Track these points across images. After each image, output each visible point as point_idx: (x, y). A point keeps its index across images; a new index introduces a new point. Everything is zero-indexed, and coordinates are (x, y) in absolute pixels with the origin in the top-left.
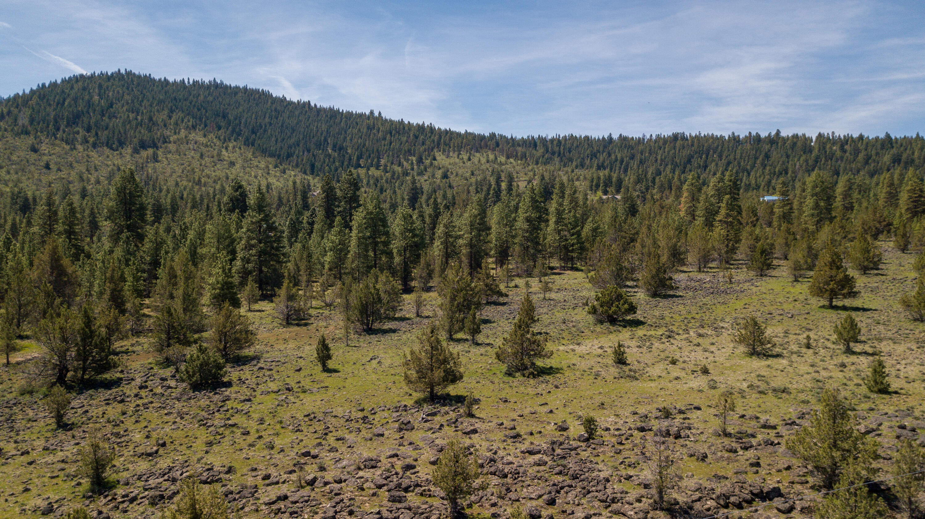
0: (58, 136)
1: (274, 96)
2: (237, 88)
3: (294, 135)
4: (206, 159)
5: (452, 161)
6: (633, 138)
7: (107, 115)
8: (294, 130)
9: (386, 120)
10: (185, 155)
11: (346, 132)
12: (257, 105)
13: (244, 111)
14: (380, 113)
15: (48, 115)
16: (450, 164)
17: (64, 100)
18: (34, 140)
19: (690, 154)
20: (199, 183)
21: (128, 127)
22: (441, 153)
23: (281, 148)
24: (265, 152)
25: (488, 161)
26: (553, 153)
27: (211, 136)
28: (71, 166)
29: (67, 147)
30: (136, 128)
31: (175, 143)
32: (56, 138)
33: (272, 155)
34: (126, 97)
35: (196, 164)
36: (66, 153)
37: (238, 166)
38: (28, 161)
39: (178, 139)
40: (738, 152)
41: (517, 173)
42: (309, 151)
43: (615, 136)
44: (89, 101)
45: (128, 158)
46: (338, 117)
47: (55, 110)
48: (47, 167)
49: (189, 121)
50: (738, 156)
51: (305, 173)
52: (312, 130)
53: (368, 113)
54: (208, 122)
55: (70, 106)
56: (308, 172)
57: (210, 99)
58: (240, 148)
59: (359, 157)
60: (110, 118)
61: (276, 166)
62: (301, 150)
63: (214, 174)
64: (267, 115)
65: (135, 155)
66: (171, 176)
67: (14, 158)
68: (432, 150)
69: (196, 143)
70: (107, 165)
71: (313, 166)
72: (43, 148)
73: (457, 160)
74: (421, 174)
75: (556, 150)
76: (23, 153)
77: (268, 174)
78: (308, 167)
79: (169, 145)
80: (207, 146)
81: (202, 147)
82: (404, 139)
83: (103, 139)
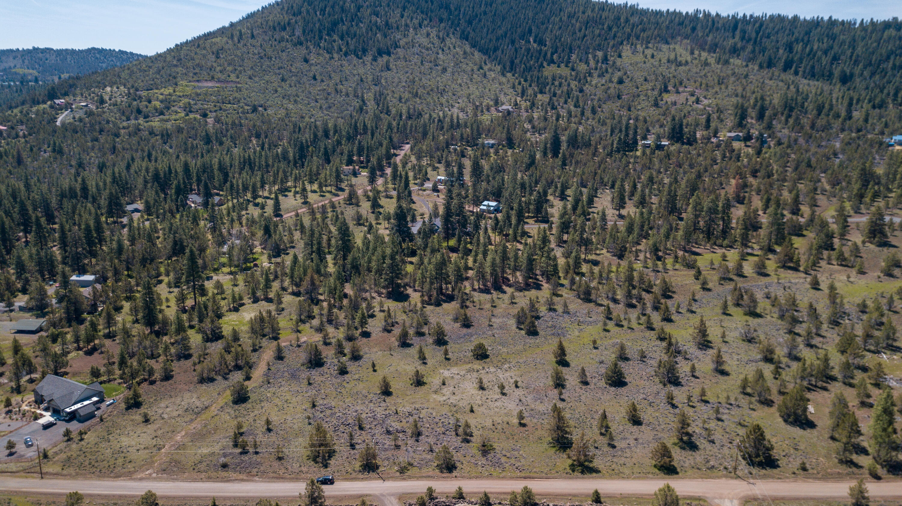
0: (321, 45)
3: (504, 24)
4: (426, 64)
5: (635, 58)
6: (842, 21)
7: (355, 21)
8: (504, 19)
10: (410, 61)
11: (548, 22)
15: (315, 24)
16: (631, 64)
17: (325, 7)
18: (305, 50)
20: (416, 95)
21: (370, 33)
22: (628, 47)
23: (491, 40)
24: (475, 46)
26: (749, 40)
27: (433, 33)
28: (330, 77)
29: (327, 56)
30: (376, 34)
31: (403, 47)
32: (320, 47)
33: (481, 49)
35: (416, 71)
36: (327, 63)
37: (449, 71)
38: (302, 72)
39: (406, 43)
42: (513, 43)
43: (825, 18)
44: (343, 7)
45: (369, 66)
48: (315, 78)
49: (417, 18)
51: (503, 73)
52: (520, 18)
54: (433, 15)
55: (329, 14)
56: (506, 72)
58: (455, 46)
59: (552, 54)
60: (357, 24)
61: (480, 68)
62: (507, 42)
63: (429, 83)
65: (374, 63)
66: (397, 85)
67: (293, 70)
68: (621, 44)
69: (419, 46)
70: (354, 75)
71: (513, 62)
72: (312, 58)
73: (640, 58)
74: (601, 75)
75: (754, 35)
76: (299, 64)
77: (471, 80)
78: (508, 64)
79: (399, 50)
80: (427, 49)
81: (423, 51)
82: (597, 32)
83: (352, 47)
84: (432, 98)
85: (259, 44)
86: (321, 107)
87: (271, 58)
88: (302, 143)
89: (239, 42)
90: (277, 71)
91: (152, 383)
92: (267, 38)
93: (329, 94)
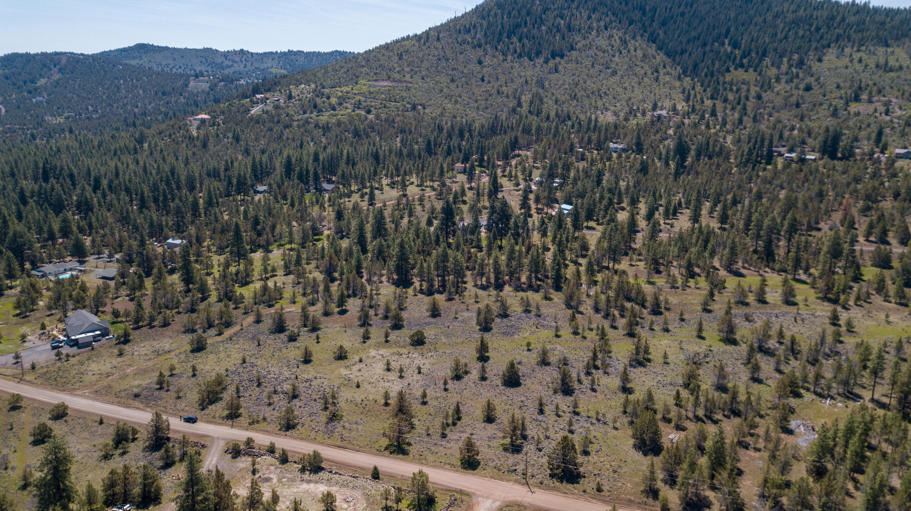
0: (499, 47)
4: (596, 67)
5: (838, 63)
10: (581, 63)
16: (830, 69)
18: (482, 53)
24: (662, 47)
28: (497, 78)
29: (501, 58)
31: (579, 50)
32: (497, 49)
33: (667, 51)
35: (584, 73)
36: (499, 65)
37: (619, 74)
38: (473, 74)
39: (584, 46)
44: (529, 10)
45: (538, 68)
48: (483, 80)
52: (720, 19)
58: (637, 49)
61: (656, 71)
65: (545, 65)
66: (560, 88)
67: (465, 71)
68: (826, 47)
69: (597, 48)
70: (521, 77)
71: (694, 67)
72: (487, 60)
73: (846, 61)
74: (789, 81)
76: (472, 66)
77: (640, 84)
78: (691, 68)
79: (573, 52)
80: (604, 52)
81: (598, 53)
82: (801, 33)
83: (527, 50)
84: (590, 101)
85: (441, 47)
86: (478, 108)
87: (448, 59)
89: (425, 42)
91: (152, 327)
93: (490, 95)
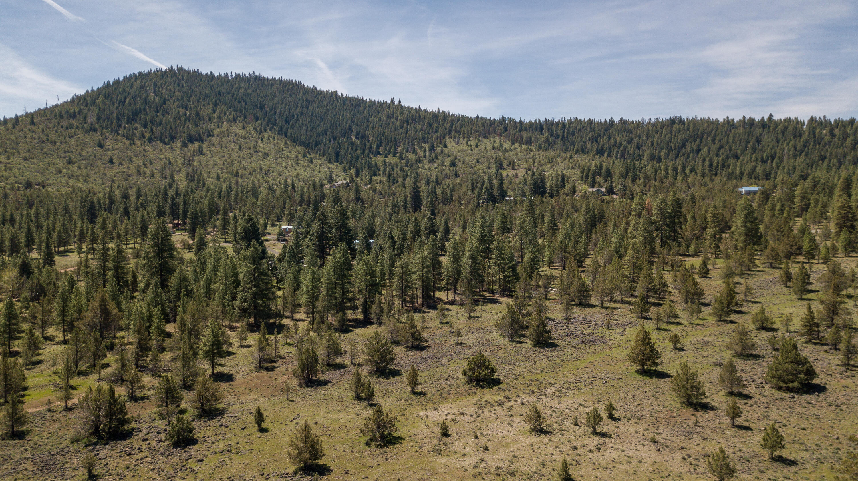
0: (120, 132)
1: (306, 86)
2: (273, 79)
3: (323, 123)
4: (244, 150)
5: (461, 148)
6: (633, 121)
7: (161, 112)
8: (322, 119)
9: (405, 108)
10: (226, 147)
11: (368, 121)
12: (290, 96)
13: (279, 102)
14: (400, 101)
15: (112, 113)
16: (459, 152)
17: (125, 98)
18: (100, 137)
19: (685, 138)
20: (237, 175)
21: (178, 122)
22: (451, 140)
23: (311, 136)
24: (295, 141)
25: (494, 148)
26: (557, 137)
27: (250, 127)
28: (131, 160)
29: (128, 142)
30: (185, 123)
31: (218, 136)
32: (118, 134)
33: (302, 144)
34: (178, 94)
35: (234, 155)
36: (127, 148)
37: (271, 156)
38: (95, 157)
39: (221, 133)
40: (731, 135)
41: (519, 160)
42: (335, 139)
43: (617, 120)
44: (145, 100)
45: (178, 151)
46: (362, 105)
47: (117, 108)
48: (111, 161)
49: (230, 114)
50: (731, 140)
51: (330, 161)
52: (338, 119)
53: (389, 101)
54: (247, 113)
55: (130, 104)
56: (333, 161)
57: (249, 91)
58: (274, 139)
59: (378, 146)
60: (163, 115)
61: (305, 156)
62: (328, 138)
63: (250, 165)
64: (299, 105)
65: (184, 149)
66: (213, 168)
67: (84, 153)
68: (444, 138)
69: (236, 135)
70: (161, 159)
71: (337, 154)
72: (108, 143)
73: (465, 147)
74: (431, 161)
75: (560, 133)
76: (91, 149)
77: (297, 164)
78: (333, 155)
79: (213, 138)
80: (245, 138)
81: (240, 139)
82: (419, 127)
83: (157, 134)
84: (256, 177)
85: (40, 130)
87: (55, 143)
88: (93, 202)
89: (14, 127)
90: (63, 155)
92: (51, 125)
93: (129, 176)
